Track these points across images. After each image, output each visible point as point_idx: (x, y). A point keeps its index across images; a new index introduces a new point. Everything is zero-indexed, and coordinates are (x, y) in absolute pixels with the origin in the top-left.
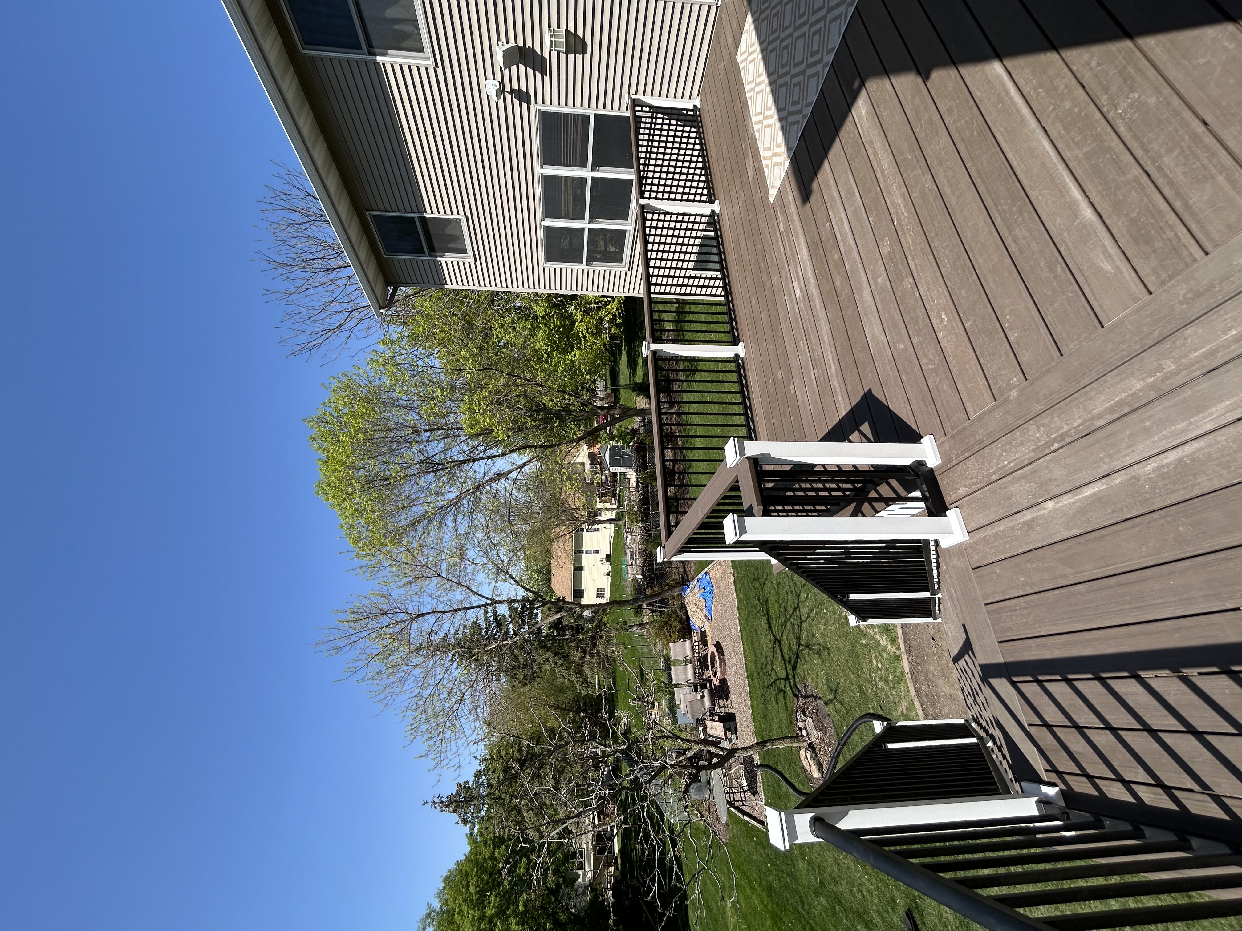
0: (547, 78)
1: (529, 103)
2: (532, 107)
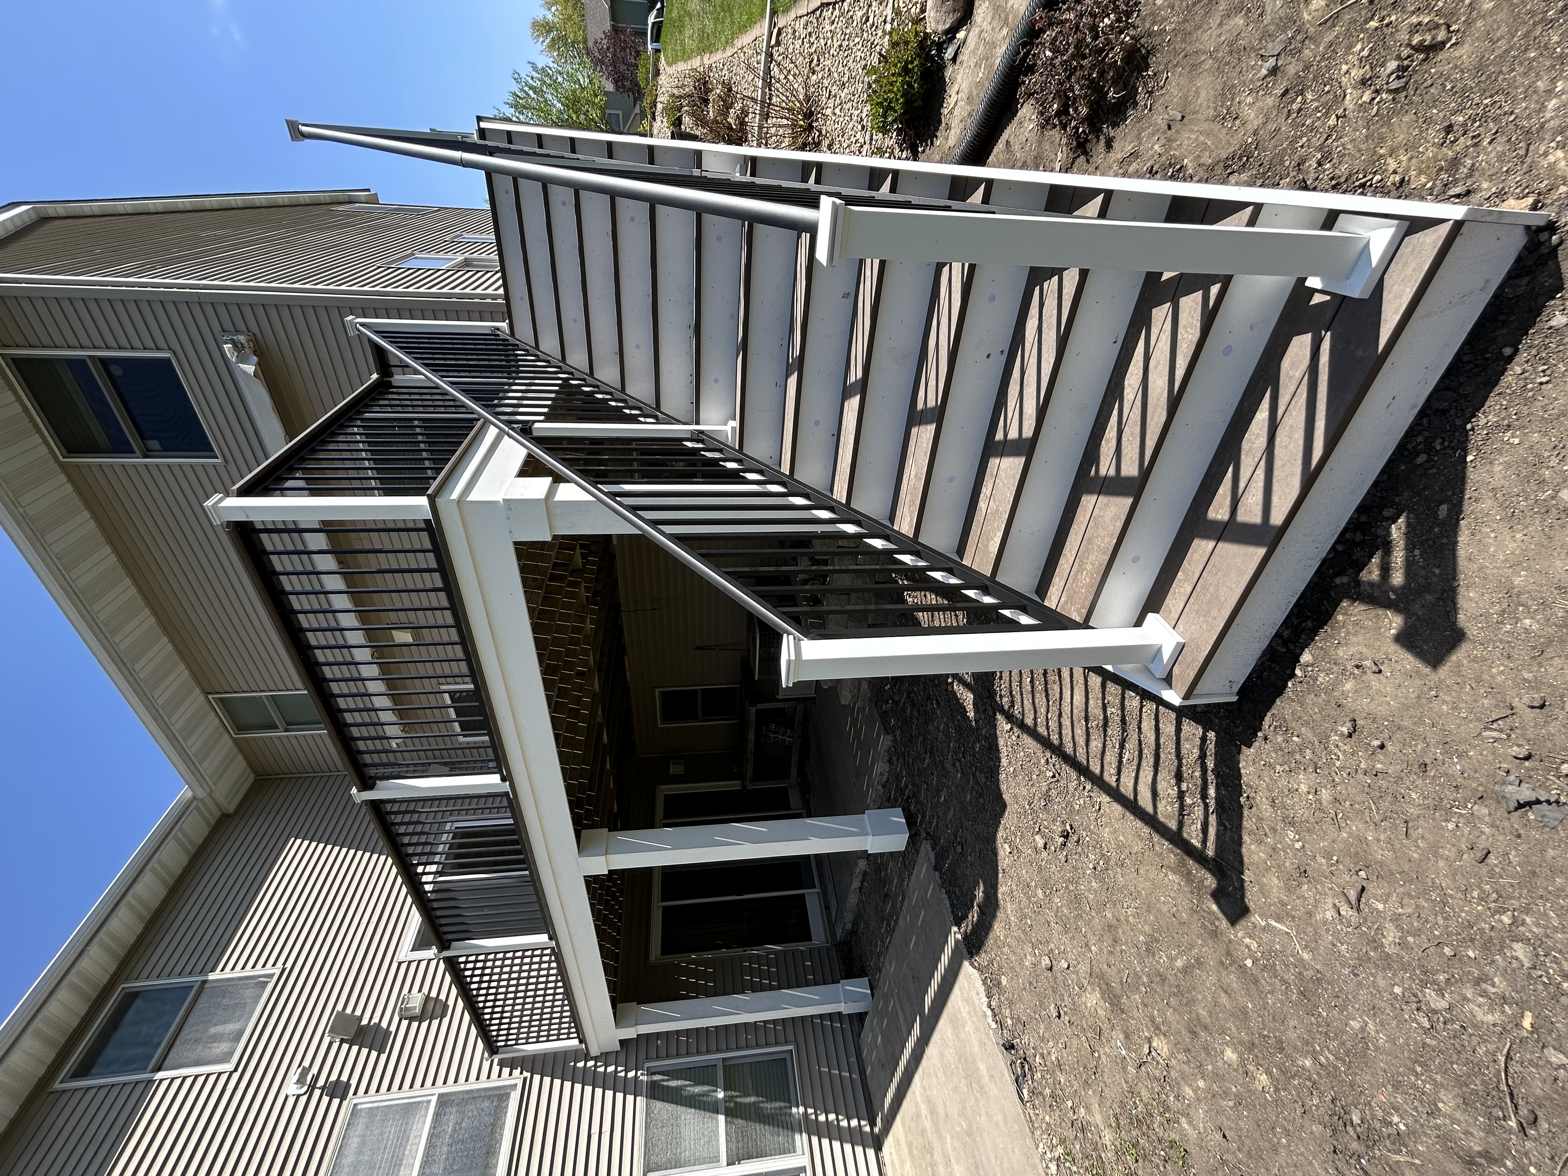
1: (343, 1099)
2: (345, 1103)
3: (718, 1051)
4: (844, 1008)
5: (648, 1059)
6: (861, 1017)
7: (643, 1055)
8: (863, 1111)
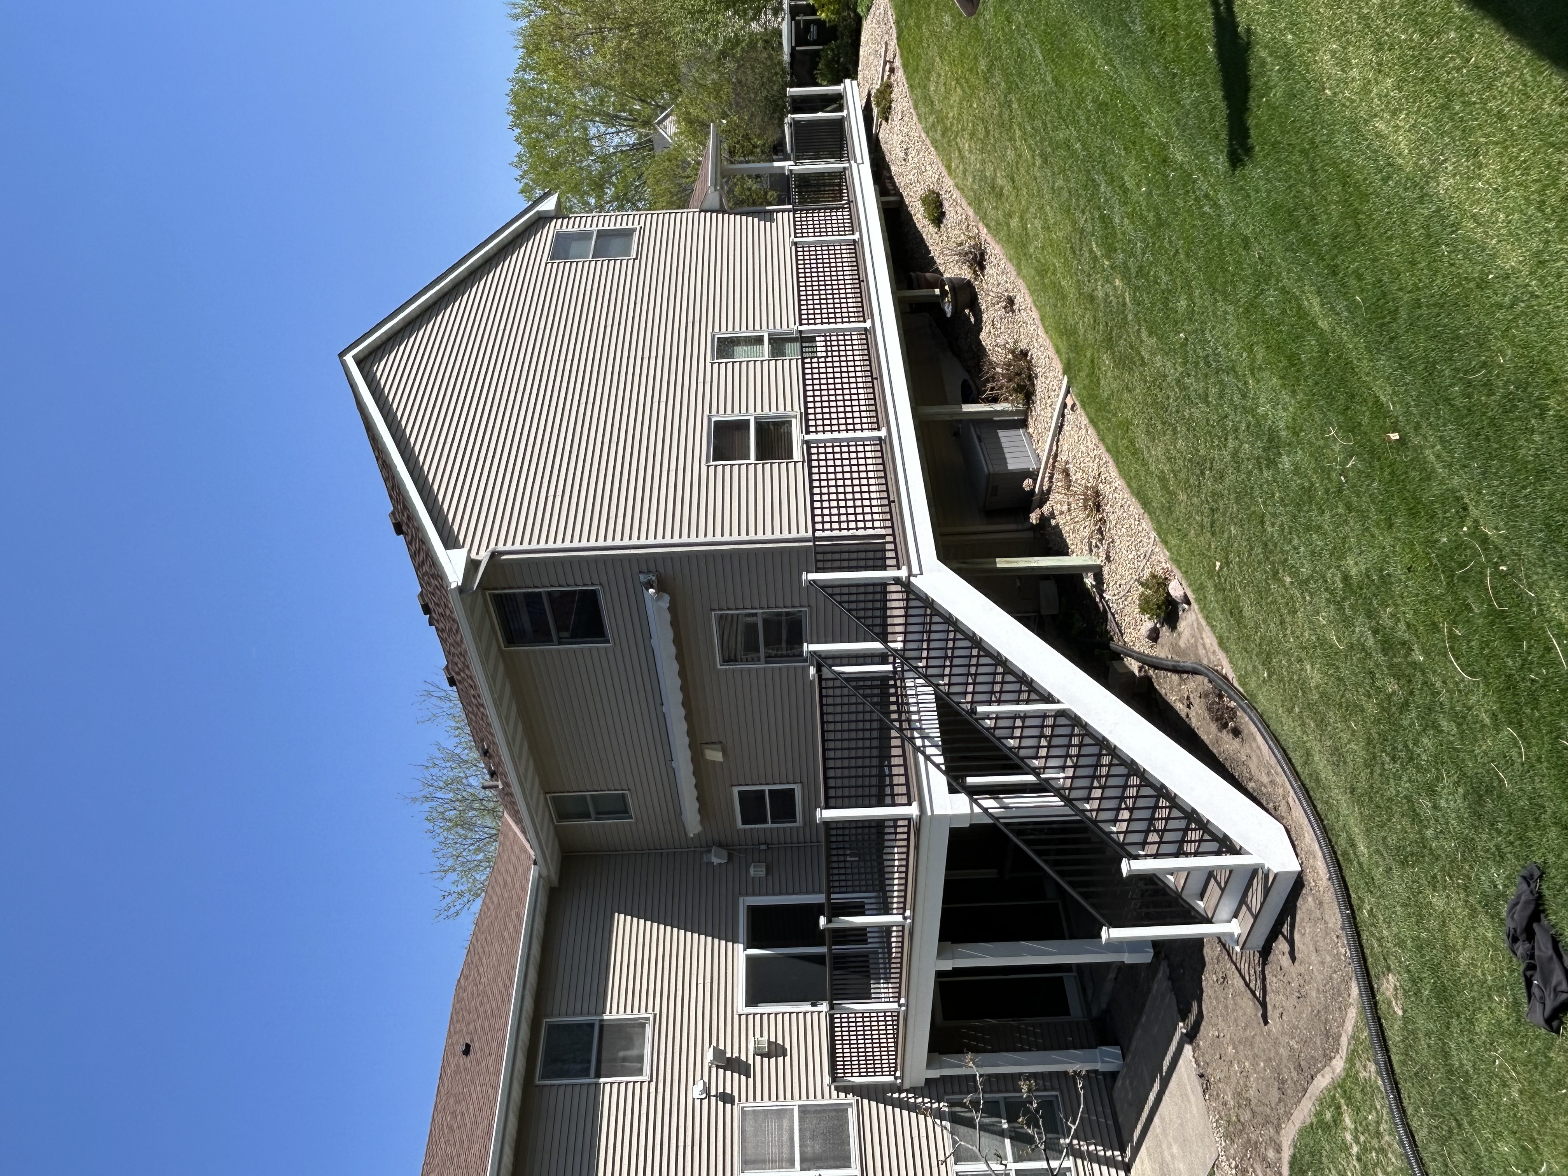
0: (751, 1080)
1: (733, 1104)
2: (735, 1107)
3: (999, 1091)
4: (1100, 1067)
5: (946, 1093)
6: (1113, 1076)
7: (941, 1091)
8: (1115, 1143)
